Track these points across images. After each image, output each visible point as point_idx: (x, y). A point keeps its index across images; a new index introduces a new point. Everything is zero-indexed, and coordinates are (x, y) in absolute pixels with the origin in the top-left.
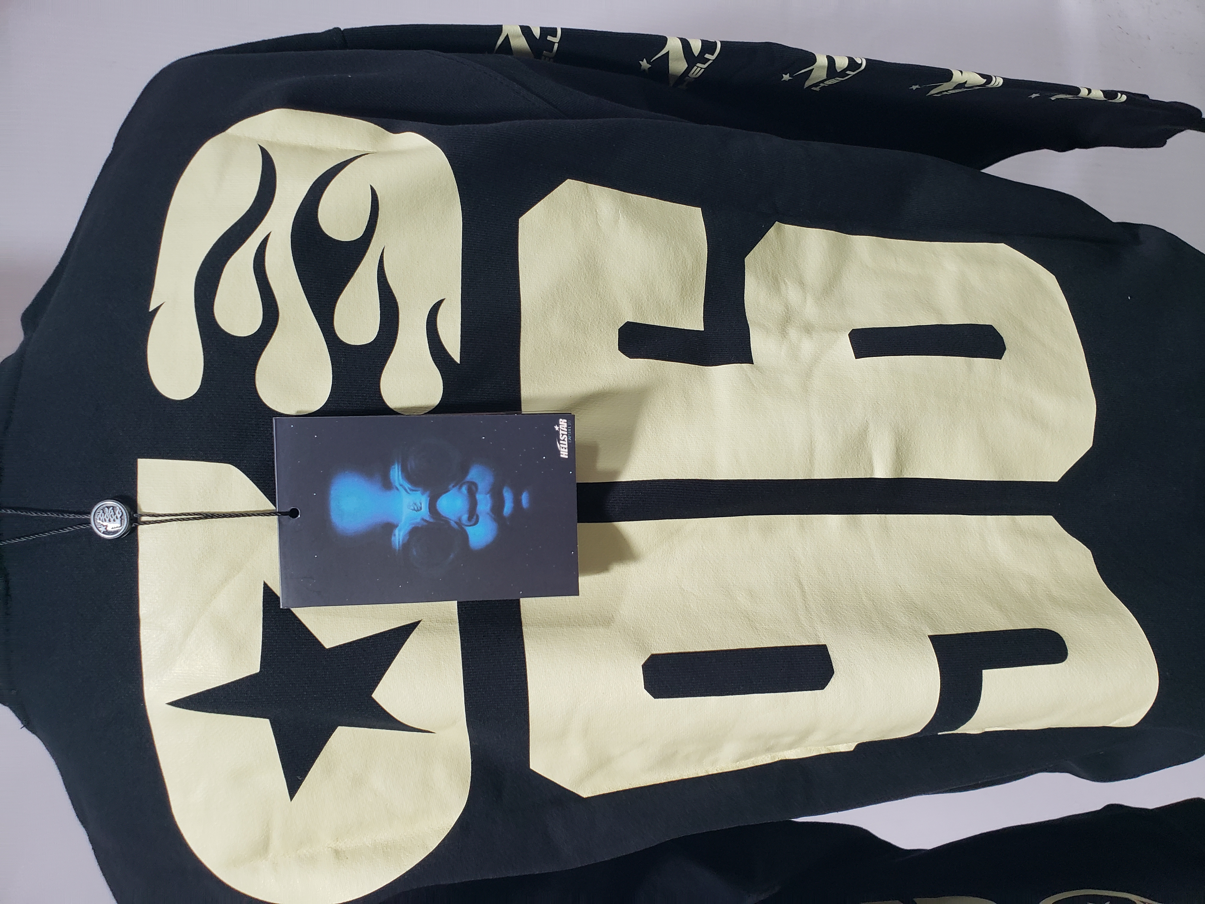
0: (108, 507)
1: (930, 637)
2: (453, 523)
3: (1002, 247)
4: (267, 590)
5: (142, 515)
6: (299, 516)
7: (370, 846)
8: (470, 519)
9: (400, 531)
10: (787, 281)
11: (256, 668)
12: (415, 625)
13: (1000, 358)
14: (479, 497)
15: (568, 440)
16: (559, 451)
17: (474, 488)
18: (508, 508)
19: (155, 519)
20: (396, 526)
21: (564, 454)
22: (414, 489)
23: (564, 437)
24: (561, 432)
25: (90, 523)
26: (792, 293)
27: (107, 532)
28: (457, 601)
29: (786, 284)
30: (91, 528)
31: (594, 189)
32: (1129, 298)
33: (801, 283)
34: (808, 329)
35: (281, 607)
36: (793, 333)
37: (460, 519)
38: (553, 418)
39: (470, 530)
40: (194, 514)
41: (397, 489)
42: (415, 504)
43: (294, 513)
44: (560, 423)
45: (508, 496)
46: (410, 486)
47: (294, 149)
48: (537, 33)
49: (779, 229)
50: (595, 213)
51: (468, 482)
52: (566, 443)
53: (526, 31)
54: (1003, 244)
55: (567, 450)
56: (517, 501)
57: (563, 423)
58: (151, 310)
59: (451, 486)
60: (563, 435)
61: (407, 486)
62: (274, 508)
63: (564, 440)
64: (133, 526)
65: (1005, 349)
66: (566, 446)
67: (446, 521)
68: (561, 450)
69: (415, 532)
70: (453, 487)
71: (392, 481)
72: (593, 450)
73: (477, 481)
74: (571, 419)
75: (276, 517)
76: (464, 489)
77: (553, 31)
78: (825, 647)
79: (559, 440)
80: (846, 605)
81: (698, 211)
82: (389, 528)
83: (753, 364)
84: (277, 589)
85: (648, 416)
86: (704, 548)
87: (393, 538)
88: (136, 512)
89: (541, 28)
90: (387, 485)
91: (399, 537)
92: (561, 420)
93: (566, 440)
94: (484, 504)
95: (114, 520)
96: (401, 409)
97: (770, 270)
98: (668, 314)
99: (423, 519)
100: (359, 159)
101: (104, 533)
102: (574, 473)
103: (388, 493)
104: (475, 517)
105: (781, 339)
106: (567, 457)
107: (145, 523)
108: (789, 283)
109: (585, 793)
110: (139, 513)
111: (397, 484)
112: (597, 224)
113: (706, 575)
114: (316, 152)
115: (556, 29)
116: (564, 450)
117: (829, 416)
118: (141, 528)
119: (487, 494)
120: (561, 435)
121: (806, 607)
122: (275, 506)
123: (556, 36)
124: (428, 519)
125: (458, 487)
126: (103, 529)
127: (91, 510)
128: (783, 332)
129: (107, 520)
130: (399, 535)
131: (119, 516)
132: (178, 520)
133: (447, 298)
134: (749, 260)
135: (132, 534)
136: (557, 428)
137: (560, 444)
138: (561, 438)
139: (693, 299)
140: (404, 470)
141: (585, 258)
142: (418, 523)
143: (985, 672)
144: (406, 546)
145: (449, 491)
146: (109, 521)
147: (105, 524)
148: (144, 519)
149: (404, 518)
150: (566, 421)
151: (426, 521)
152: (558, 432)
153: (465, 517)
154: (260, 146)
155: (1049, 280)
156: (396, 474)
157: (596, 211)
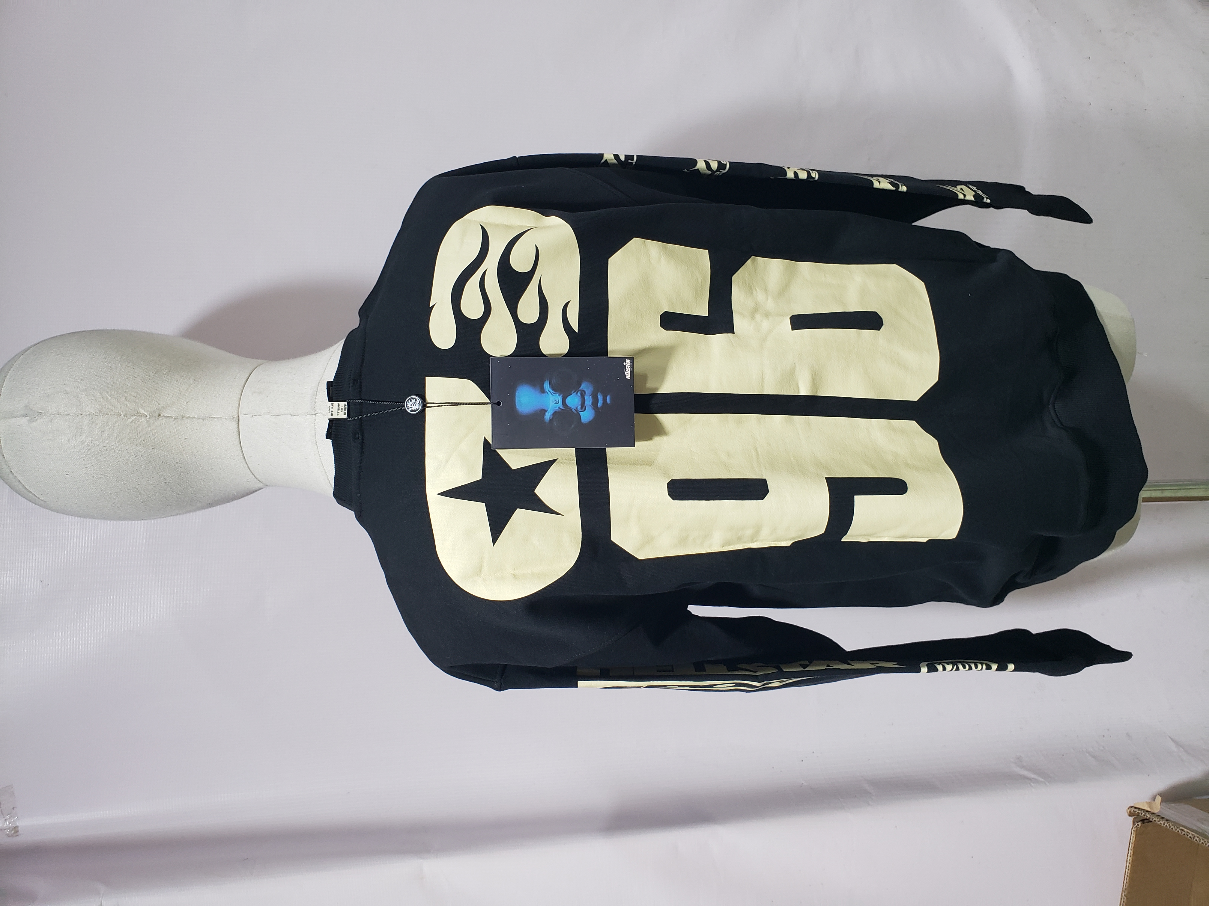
0: (413, 399)
1: (826, 478)
2: (573, 410)
3: (895, 267)
4: (485, 441)
5: (428, 403)
6: (501, 405)
7: (531, 573)
8: (581, 408)
9: (548, 413)
10: (757, 289)
11: (479, 477)
12: (555, 460)
13: (879, 330)
14: (586, 397)
15: (630, 370)
16: (626, 375)
17: (583, 393)
18: (600, 404)
19: (434, 405)
20: (547, 411)
21: (628, 377)
22: (555, 393)
23: (628, 368)
24: (627, 366)
25: (404, 407)
26: (760, 296)
27: (412, 411)
28: (575, 448)
29: (756, 290)
30: (405, 409)
31: (648, 242)
32: (970, 295)
33: (766, 290)
34: (767, 315)
35: (492, 449)
36: (758, 317)
37: (577, 408)
38: (623, 359)
39: (581, 413)
40: (452, 403)
41: (547, 393)
42: (556, 400)
43: (498, 404)
44: (626, 361)
45: (600, 397)
46: (553, 392)
47: (497, 226)
48: (623, 158)
49: (754, 261)
50: (648, 255)
51: (580, 390)
52: (629, 371)
53: (616, 157)
54: (895, 265)
55: (630, 375)
56: (605, 400)
57: (628, 361)
58: (430, 306)
59: (573, 392)
60: (628, 367)
61: (552, 391)
62: (489, 401)
63: (628, 370)
64: (424, 408)
65: (882, 324)
66: (629, 373)
67: (571, 409)
68: (627, 375)
69: (555, 413)
70: (574, 392)
71: (545, 389)
72: (644, 378)
73: (585, 390)
74: (632, 359)
75: (491, 405)
76: (579, 394)
77: (632, 157)
78: (765, 480)
79: (626, 370)
80: (781, 462)
81: (706, 252)
82: (544, 411)
83: (734, 333)
84: (490, 441)
85: (675, 360)
86: (704, 430)
87: (545, 417)
88: (425, 402)
89: (625, 155)
90: (543, 391)
91: (548, 416)
92: (627, 360)
93: (629, 370)
94: (589, 401)
95: (416, 405)
96: (549, 355)
97: (747, 283)
98: (688, 307)
99: (559, 408)
100: (529, 231)
101: (411, 411)
102: (633, 386)
103: (543, 395)
104: (584, 407)
105: (751, 320)
106: (630, 378)
107: (429, 407)
108: (758, 290)
109: (640, 557)
110: (426, 402)
111: (547, 391)
112: (650, 261)
113: (704, 444)
114: (507, 227)
115: (634, 155)
116: (628, 375)
117: (773, 360)
118: (427, 409)
119: (590, 396)
120: (627, 368)
121: (758, 461)
122: (490, 400)
123: (633, 160)
124: (562, 408)
125: (576, 392)
126: (410, 409)
127: (405, 401)
128: (753, 317)
129: (412, 405)
130: (548, 415)
131: (418, 403)
132: (445, 405)
133: (572, 300)
134: (734, 278)
135: (423, 413)
136: (625, 364)
137: (626, 372)
138: (627, 369)
139: (702, 299)
140: (550, 384)
141: (643, 278)
142: (557, 410)
143: (856, 497)
144: (551, 420)
145: (572, 394)
146: (414, 405)
147: (411, 407)
148: (428, 405)
149: (550, 407)
150: (629, 360)
151: (561, 409)
152: (625, 366)
153: (579, 407)
154: (481, 226)
155: (920, 286)
156: (547, 385)
157: (649, 254)
